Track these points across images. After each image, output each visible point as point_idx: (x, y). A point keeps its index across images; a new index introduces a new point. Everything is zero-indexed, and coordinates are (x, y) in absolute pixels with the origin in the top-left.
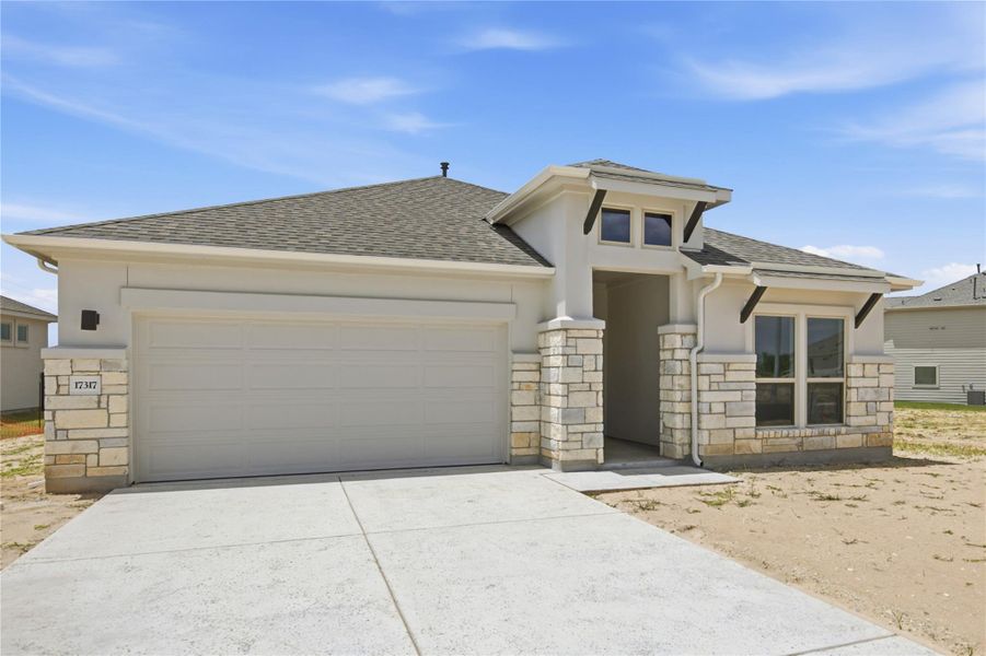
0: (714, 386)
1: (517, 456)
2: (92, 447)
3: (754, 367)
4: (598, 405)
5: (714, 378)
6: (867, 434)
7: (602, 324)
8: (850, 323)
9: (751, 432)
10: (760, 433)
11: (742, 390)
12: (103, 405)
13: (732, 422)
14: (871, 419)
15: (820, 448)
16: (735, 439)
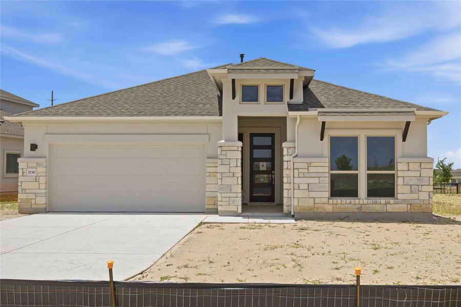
0: (301, 175)
1: (208, 209)
2: (33, 196)
3: (327, 165)
4: (238, 184)
5: (301, 171)
6: (411, 204)
7: (240, 144)
8: (399, 139)
9: (326, 200)
10: (331, 201)
11: (319, 177)
12: (38, 180)
13: (312, 194)
14: (415, 196)
15: (374, 211)
16: (315, 203)
